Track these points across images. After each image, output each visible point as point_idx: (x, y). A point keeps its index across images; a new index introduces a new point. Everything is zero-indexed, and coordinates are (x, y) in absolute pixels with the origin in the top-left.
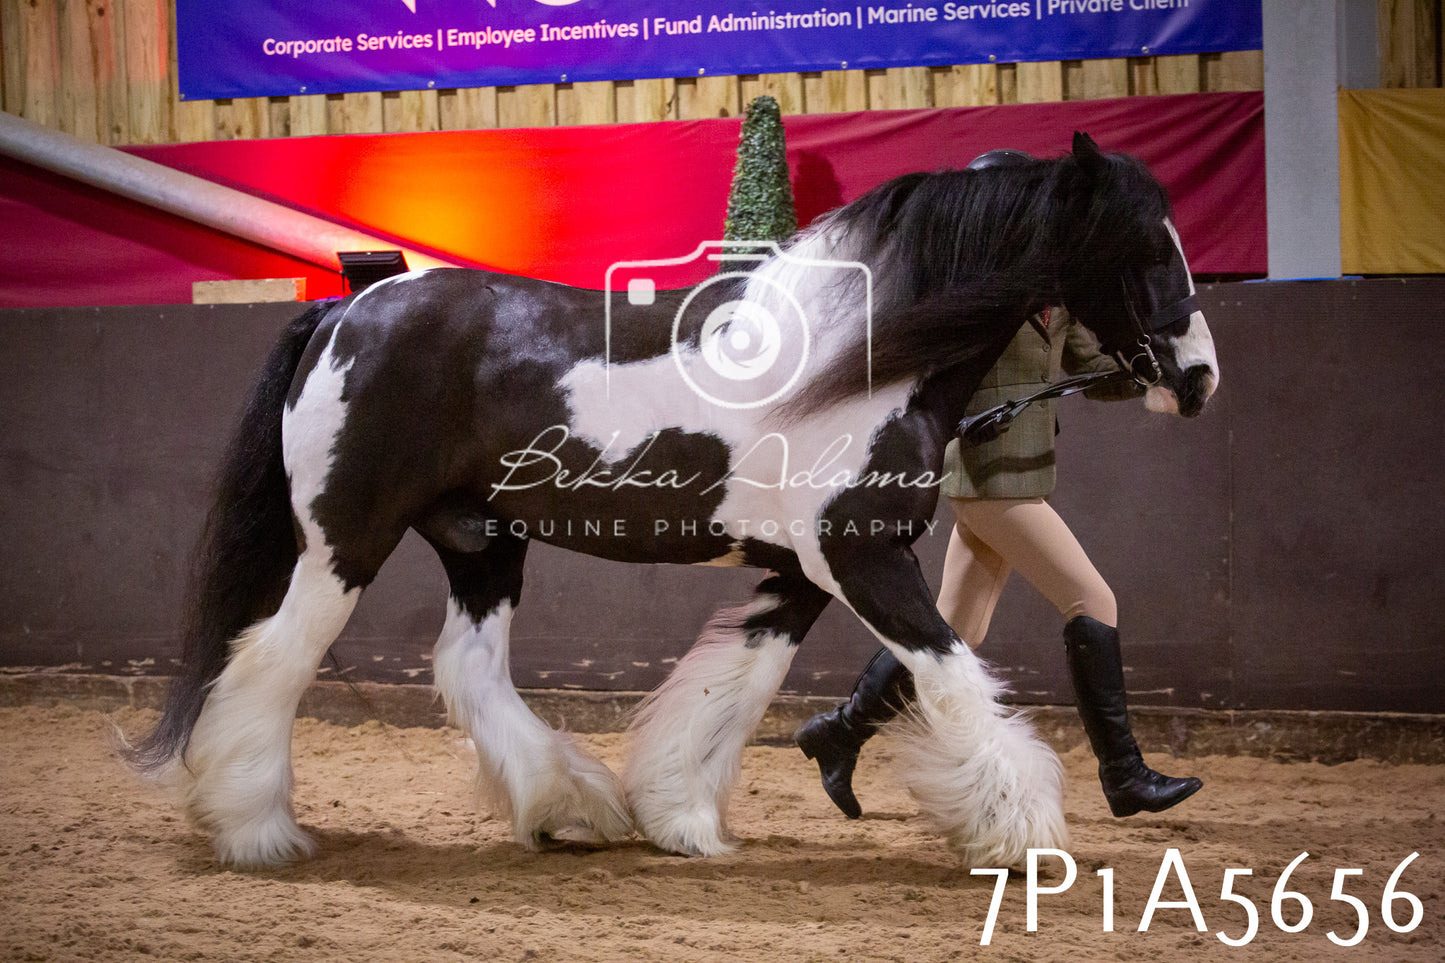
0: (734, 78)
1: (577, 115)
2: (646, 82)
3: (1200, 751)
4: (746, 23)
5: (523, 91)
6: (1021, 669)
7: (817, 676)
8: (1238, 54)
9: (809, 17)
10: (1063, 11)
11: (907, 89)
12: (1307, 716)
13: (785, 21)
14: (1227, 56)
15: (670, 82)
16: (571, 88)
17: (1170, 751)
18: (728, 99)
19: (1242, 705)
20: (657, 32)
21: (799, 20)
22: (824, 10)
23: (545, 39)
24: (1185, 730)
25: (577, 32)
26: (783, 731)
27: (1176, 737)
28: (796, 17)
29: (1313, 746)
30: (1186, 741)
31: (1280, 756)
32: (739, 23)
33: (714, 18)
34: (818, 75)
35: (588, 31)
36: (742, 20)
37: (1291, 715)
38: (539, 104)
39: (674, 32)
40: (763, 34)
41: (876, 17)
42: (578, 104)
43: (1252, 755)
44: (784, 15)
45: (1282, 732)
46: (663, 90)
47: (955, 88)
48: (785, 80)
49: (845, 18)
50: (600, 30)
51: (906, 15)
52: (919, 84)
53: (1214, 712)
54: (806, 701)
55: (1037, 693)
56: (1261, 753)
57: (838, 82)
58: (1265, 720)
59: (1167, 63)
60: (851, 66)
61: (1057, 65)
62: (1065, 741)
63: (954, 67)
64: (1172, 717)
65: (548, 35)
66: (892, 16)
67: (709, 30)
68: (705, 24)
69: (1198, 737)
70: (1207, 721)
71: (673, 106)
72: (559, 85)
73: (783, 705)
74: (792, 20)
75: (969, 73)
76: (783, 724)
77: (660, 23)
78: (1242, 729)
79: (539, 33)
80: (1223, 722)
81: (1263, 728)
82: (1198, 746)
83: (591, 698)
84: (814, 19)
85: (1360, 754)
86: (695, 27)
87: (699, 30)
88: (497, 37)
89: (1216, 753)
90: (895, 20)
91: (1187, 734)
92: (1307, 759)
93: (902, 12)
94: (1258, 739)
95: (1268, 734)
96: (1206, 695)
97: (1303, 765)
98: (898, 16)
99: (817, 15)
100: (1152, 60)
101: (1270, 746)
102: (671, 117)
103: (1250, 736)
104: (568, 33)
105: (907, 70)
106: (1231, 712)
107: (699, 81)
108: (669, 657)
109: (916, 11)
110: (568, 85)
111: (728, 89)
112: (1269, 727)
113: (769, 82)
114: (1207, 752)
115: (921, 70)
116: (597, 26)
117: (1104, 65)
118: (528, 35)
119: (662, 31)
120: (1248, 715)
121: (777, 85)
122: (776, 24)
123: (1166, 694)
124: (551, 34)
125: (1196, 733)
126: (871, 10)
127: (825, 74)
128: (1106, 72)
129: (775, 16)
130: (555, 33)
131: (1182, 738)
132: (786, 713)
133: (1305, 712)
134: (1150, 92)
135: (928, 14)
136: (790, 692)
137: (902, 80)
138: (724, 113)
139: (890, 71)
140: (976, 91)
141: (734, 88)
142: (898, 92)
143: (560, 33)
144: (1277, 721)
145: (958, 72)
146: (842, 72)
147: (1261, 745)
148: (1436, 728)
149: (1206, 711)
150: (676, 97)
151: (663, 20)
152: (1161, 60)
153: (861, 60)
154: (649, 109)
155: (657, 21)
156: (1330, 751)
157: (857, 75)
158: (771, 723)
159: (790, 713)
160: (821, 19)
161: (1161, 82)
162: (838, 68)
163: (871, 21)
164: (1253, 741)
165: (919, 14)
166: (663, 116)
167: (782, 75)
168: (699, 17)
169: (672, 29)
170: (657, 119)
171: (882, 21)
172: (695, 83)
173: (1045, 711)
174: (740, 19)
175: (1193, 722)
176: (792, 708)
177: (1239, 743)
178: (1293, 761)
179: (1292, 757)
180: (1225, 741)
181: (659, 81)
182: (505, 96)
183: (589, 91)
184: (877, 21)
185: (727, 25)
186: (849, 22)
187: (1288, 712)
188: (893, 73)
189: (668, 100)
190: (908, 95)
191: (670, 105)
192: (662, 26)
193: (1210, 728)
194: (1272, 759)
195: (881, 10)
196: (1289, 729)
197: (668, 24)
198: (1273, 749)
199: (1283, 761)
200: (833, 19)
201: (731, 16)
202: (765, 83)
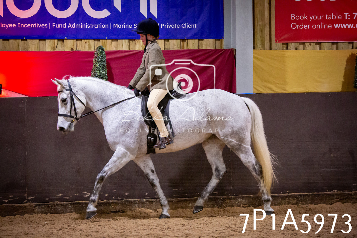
0: (75, 40)
1: (28, 48)
2: (49, 40)
3: (225, 206)
4: (79, 26)
5: (11, 41)
6: (180, 189)
7: (126, 194)
8: (208, 39)
9: (97, 25)
10: (165, 27)
11: (123, 45)
12: (250, 196)
13: (90, 26)
14: (205, 40)
15: (56, 40)
16: (26, 41)
17: (217, 207)
18: (73, 46)
19: (234, 195)
20: (53, 27)
21: (94, 26)
22: (101, 24)
23: (19, 27)
24: (221, 202)
25: (29, 26)
26: (117, 209)
27: (219, 204)
28: (93, 25)
29: (251, 203)
30: (221, 204)
31: (243, 206)
32: (77, 26)
33: (70, 24)
34: (99, 40)
35: (32, 25)
36: (78, 25)
37: (246, 196)
38: (16, 45)
39: (58, 27)
40: (84, 29)
41: (116, 26)
42: (29, 45)
43: (237, 207)
44: (90, 24)
45: (244, 200)
46: (54, 42)
47: (136, 45)
48: (90, 41)
49: (107, 26)
50: (36, 26)
51: (123, 26)
52: (126, 43)
53: (228, 197)
54: (124, 201)
55: (184, 195)
56: (239, 206)
57: (105, 42)
58: (240, 198)
59: (190, 41)
60: (109, 39)
61: (163, 40)
62: (191, 206)
63: (136, 40)
64: (218, 199)
65: (20, 26)
66: (120, 26)
67: (68, 27)
68: (67, 25)
69: (224, 203)
70: (226, 199)
71: (57, 46)
72: (23, 40)
73: (118, 202)
74: (92, 26)
75: (140, 42)
76: (117, 207)
77: (54, 25)
78: (235, 200)
79: (17, 25)
80: (230, 199)
81: (240, 200)
82: (224, 205)
83: (62, 204)
84: (98, 26)
85: (262, 205)
86: (64, 26)
87: (65, 27)
88: (4, 26)
89: (228, 207)
90: (121, 27)
91: (222, 203)
92: (250, 206)
93: (122, 25)
94: (238, 202)
95: (241, 201)
96: (226, 193)
97: (249, 208)
98: (121, 26)
99: (99, 25)
100: (187, 40)
101: (241, 204)
102: (56, 50)
103: (237, 202)
104: (26, 26)
105: (123, 40)
106: (232, 197)
107: (65, 40)
108: (85, 192)
109: (126, 25)
110: (26, 40)
111: (73, 43)
112: (241, 199)
113: (85, 42)
114: (226, 206)
115: (127, 41)
116: (35, 24)
117: (175, 41)
118: (14, 26)
119: (55, 27)
120: (236, 197)
121: (87, 43)
122: (87, 26)
123: (216, 193)
124: (20, 25)
125: (224, 202)
126: (114, 24)
127: (101, 40)
128: (175, 43)
129: (87, 25)
130: (22, 25)
131: (220, 203)
132: (118, 204)
133: (249, 195)
134: (186, 48)
135: (129, 26)
136: (119, 199)
137: (122, 43)
138: (72, 49)
139: (118, 40)
140: (141, 46)
141: (75, 43)
142: (121, 46)
143: (24, 26)
144: (243, 198)
145: (137, 41)
146: (106, 40)
147: (239, 204)
148: (279, 197)
149: (226, 197)
150: (58, 45)
151: (55, 24)
152: (189, 40)
153: (111, 37)
154: (50, 47)
155: (53, 24)
156: (255, 204)
157: (109, 41)
158: (114, 207)
159: (119, 204)
160: (100, 26)
161: (189, 46)
162: (104, 39)
163: (114, 27)
164: (237, 203)
165: (127, 26)
166: (54, 50)
167: (89, 40)
168: (65, 24)
169: (57, 26)
170: (53, 50)
171: (117, 27)
172: (63, 41)
173: (187, 199)
174: (77, 25)
175: (223, 199)
176: (120, 203)
177: (234, 204)
178: (246, 207)
179: (247, 206)
180: (231, 203)
181: (53, 40)
182: (5, 42)
183: (32, 42)
184: (116, 27)
185: (73, 26)
186: (108, 27)
187: (245, 196)
188: (119, 41)
189: (56, 45)
190: (123, 47)
191: (56, 47)
192: (55, 25)
193: (227, 201)
194: (241, 207)
195: (117, 24)
196: (246, 199)
197: (56, 25)
198: (242, 204)
199: (244, 207)
200: (103, 26)
201: (75, 24)
202: (84, 42)
